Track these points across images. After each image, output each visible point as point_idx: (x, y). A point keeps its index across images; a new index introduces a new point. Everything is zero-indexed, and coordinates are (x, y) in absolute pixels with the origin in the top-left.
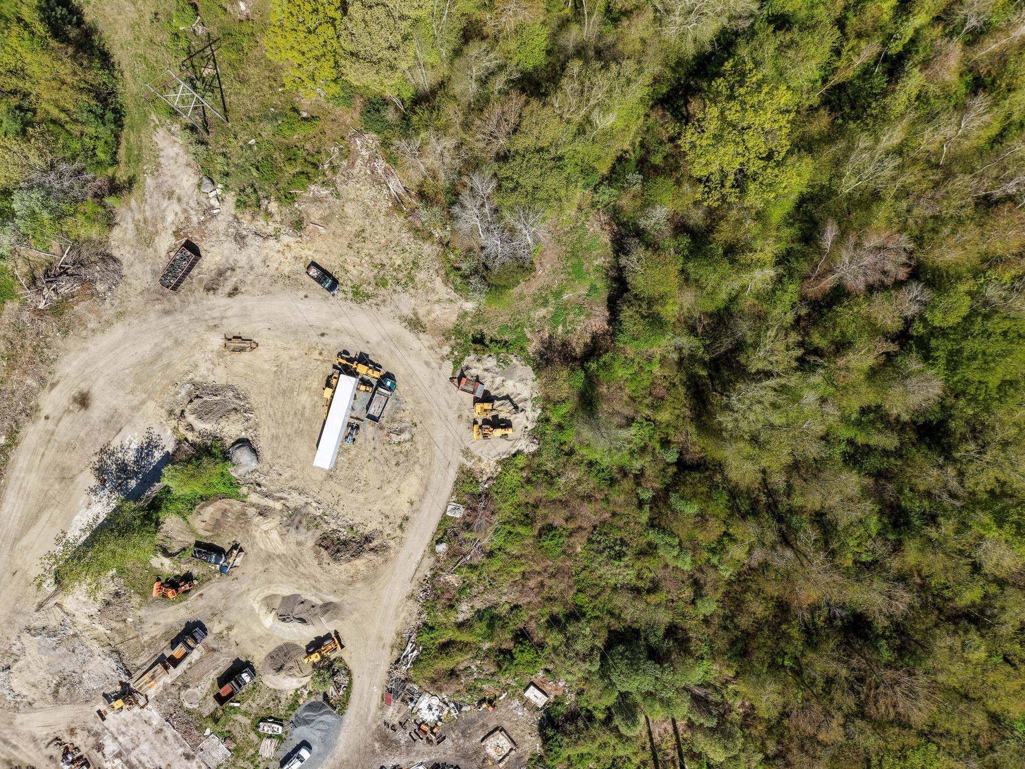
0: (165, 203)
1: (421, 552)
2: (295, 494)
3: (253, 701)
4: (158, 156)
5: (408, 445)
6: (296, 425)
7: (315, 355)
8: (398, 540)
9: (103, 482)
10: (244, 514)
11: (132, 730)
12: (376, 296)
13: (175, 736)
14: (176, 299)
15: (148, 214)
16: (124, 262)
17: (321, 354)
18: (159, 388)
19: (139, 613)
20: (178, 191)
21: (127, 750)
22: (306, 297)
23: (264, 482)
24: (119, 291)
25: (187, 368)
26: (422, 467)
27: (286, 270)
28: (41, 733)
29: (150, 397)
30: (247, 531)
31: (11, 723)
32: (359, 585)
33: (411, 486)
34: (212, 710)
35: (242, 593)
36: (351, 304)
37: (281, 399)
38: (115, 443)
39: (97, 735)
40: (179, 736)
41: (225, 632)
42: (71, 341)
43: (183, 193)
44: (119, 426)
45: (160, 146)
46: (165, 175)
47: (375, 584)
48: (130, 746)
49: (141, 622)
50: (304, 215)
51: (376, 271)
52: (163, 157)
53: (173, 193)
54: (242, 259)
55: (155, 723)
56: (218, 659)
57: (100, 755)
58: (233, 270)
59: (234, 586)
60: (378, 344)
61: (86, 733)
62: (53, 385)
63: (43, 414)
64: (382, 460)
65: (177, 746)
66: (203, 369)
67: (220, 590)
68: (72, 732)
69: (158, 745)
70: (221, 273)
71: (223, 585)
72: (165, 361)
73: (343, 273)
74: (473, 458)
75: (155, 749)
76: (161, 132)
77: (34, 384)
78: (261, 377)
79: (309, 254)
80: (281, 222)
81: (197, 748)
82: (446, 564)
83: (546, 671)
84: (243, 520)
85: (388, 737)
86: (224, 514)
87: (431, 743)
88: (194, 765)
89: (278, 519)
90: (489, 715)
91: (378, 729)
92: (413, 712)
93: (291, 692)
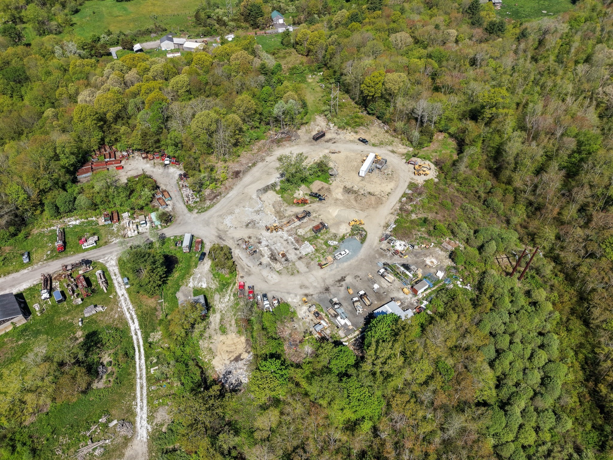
0: (316, 127)
1: (395, 202)
3: (326, 236)
4: (316, 119)
5: (390, 176)
7: (359, 155)
8: (386, 198)
12: (380, 146)
13: (292, 242)
14: (316, 143)
15: (310, 128)
16: (301, 136)
17: (361, 155)
19: (286, 208)
21: (271, 245)
22: (358, 144)
24: (298, 140)
26: (395, 181)
27: (352, 139)
28: (237, 237)
30: (330, 193)
31: (226, 233)
33: (392, 185)
34: (309, 236)
35: (326, 207)
36: (372, 147)
37: (347, 163)
39: (260, 239)
40: (294, 242)
41: (317, 216)
42: (280, 148)
43: (322, 125)
46: (317, 122)
47: (378, 209)
49: (286, 210)
50: (358, 131)
51: (380, 142)
53: (319, 125)
54: (338, 137)
55: (285, 238)
56: (313, 223)
57: (259, 245)
58: (335, 139)
59: (323, 205)
61: (255, 238)
62: (271, 156)
63: (266, 161)
64: (381, 178)
65: (292, 245)
67: (318, 206)
68: (250, 237)
70: (331, 139)
71: (319, 204)
73: (369, 141)
74: (414, 180)
76: (317, 116)
78: (340, 158)
79: (359, 137)
80: (351, 131)
81: (300, 246)
82: (406, 203)
83: (450, 239)
84: (329, 190)
85: (382, 253)
86: (322, 188)
87: (401, 257)
88: (298, 252)
89: (342, 190)
90: (426, 251)
91: (378, 250)
92: (393, 247)
93: (342, 235)
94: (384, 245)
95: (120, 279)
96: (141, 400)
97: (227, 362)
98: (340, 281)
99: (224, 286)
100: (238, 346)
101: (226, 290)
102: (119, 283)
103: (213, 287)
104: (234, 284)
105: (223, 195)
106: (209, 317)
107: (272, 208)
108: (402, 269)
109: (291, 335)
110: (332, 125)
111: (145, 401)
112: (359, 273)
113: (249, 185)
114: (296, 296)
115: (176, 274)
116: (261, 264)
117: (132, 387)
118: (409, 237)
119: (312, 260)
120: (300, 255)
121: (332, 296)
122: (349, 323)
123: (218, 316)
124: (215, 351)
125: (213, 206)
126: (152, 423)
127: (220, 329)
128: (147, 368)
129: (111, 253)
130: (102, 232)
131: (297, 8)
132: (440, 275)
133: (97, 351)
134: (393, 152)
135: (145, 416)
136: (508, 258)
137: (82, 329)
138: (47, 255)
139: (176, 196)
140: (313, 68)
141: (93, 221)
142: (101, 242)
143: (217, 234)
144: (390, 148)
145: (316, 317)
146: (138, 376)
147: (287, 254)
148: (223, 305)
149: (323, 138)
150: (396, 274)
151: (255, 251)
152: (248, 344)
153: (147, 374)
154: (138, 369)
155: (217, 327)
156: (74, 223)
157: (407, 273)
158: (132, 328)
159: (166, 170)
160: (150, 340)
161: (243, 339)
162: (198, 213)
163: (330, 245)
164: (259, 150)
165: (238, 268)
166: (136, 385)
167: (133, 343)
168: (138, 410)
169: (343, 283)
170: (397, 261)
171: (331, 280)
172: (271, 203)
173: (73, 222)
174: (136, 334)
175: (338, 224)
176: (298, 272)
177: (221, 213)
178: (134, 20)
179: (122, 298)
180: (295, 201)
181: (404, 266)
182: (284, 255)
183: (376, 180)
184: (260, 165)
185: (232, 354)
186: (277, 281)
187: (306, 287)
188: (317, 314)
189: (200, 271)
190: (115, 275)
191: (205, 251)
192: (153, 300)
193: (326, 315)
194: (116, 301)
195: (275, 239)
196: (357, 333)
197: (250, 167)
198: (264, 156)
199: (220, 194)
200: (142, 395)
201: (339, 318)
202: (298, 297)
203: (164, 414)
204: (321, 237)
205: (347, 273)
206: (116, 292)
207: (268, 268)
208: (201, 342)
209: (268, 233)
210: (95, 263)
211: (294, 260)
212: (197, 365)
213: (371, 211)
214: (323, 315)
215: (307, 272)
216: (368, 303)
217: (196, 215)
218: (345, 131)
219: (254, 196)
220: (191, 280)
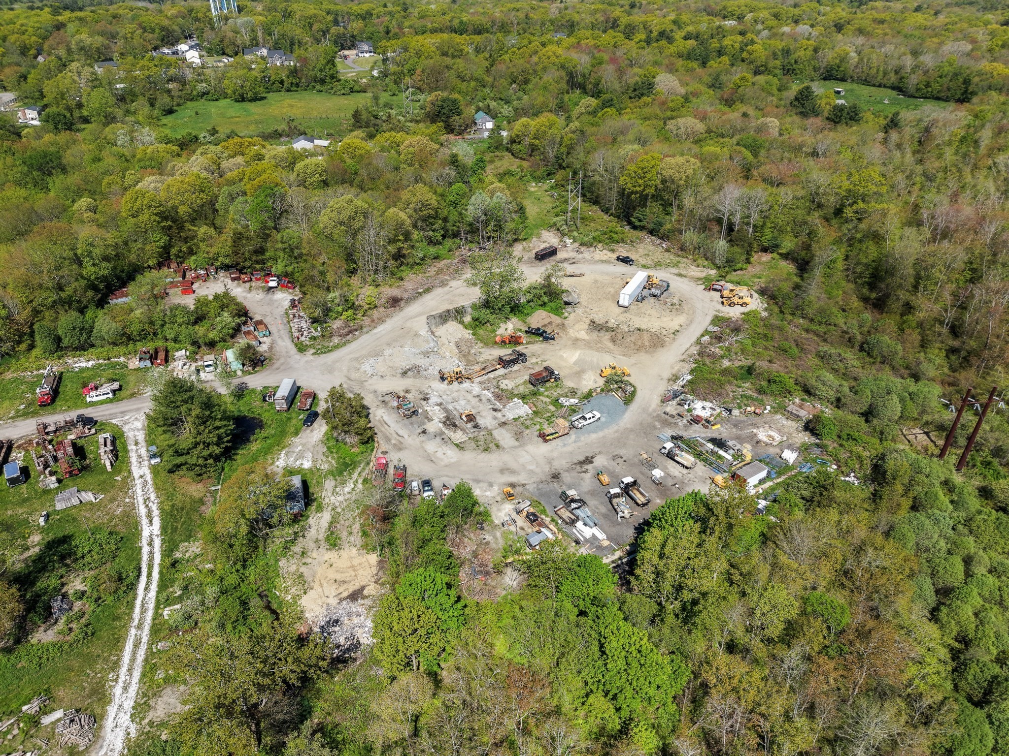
0: (541, 243)
3: (555, 391)
4: (541, 235)
5: (677, 306)
6: (604, 296)
8: (672, 338)
10: (563, 324)
12: (656, 268)
14: (540, 264)
15: (530, 245)
20: (548, 241)
21: (447, 402)
26: (687, 314)
27: (604, 259)
28: (382, 389)
30: (564, 330)
31: (362, 384)
33: (681, 319)
34: (521, 392)
35: (556, 350)
37: (595, 289)
39: (426, 394)
40: (492, 399)
41: (540, 362)
43: (551, 242)
46: (543, 238)
47: (655, 354)
48: (450, 401)
50: (616, 249)
52: (543, 235)
53: (545, 242)
54: (580, 256)
55: (474, 392)
57: (424, 403)
58: (573, 258)
61: (418, 393)
63: (449, 286)
64: (660, 309)
65: (488, 404)
67: (540, 347)
68: (407, 391)
70: (566, 259)
76: (544, 231)
80: (603, 249)
81: (504, 406)
82: (711, 344)
83: (802, 400)
84: (562, 326)
85: (667, 420)
86: (550, 323)
87: (706, 427)
88: (499, 415)
89: (586, 327)
90: (757, 420)
91: (658, 416)
92: (689, 411)
93: (586, 390)
94: (672, 407)
95: (143, 452)
96: (130, 670)
97: (333, 601)
98: (582, 463)
99: (345, 467)
100: (361, 572)
101: (350, 474)
102: (139, 456)
103: (325, 467)
104: (368, 464)
105: (365, 330)
106: (308, 517)
107: (454, 348)
108: (710, 446)
109: (475, 554)
110: (569, 241)
111: (137, 674)
112: (622, 452)
113: (416, 317)
114: (491, 485)
115: (255, 446)
116: (424, 432)
117: (117, 642)
118: (719, 395)
119: (527, 427)
120: (504, 419)
121: (564, 488)
122: (601, 536)
123: (326, 517)
124: (310, 579)
125: (345, 344)
126: (142, 719)
127: (327, 539)
128: (157, 607)
129: (138, 410)
130: (132, 378)
131: (516, 110)
132: (790, 456)
133: (62, 571)
134: (680, 275)
135: (129, 704)
136: (927, 434)
137: (42, 530)
138: (18, 411)
139: (279, 331)
140: (538, 174)
141: (118, 363)
142: (123, 393)
144: (675, 271)
145: (532, 522)
146: (136, 623)
147: (478, 418)
148: (340, 498)
149: (553, 258)
150: (698, 455)
151: (415, 413)
152: (381, 568)
153: (154, 619)
154: (137, 610)
155: (321, 537)
156: (84, 365)
157: (721, 452)
158: (146, 533)
159: (270, 296)
160: (178, 555)
161: (373, 558)
162: (314, 354)
163: (562, 406)
164: (440, 271)
165: (379, 438)
166: (125, 639)
167: (139, 560)
168: (118, 690)
169: (589, 467)
170: (697, 433)
171: (564, 462)
172: (454, 340)
173: (82, 363)
174: (150, 544)
175: (579, 374)
176: (498, 446)
177: (357, 355)
178: (257, 122)
179: (138, 482)
180: (498, 339)
181: (713, 441)
182: (471, 418)
183: (653, 312)
184: (438, 291)
185: (345, 586)
186: (453, 460)
187: (513, 472)
188: (533, 518)
189: (304, 441)
190: (136, 444)
191: (317, 410)
192: (200, 486)
193: (553, 520)
194: (127, 485)
195: (455, 395)
196: (618, 554)
197: (420, 294)
198: (446, 280)
199: (361, 328)
200: (133, 659)
201: (579, 524)
202: (496, 488)
203: (172, 701)
204: (546, 393)
205: (597, 450)
206: (130, 472)
207: (438, 439)
208: (282, 563)
209: (444, 386)
210: (102, 424)
211: (490, 427)
212: (268, 607)
213: (643, 357)
214: (547, 520)
215: (515, 447)
216: (641, 499)
217: (312, 357)
218: (592, 249)
219: (424, 331)
220: (282, 455)
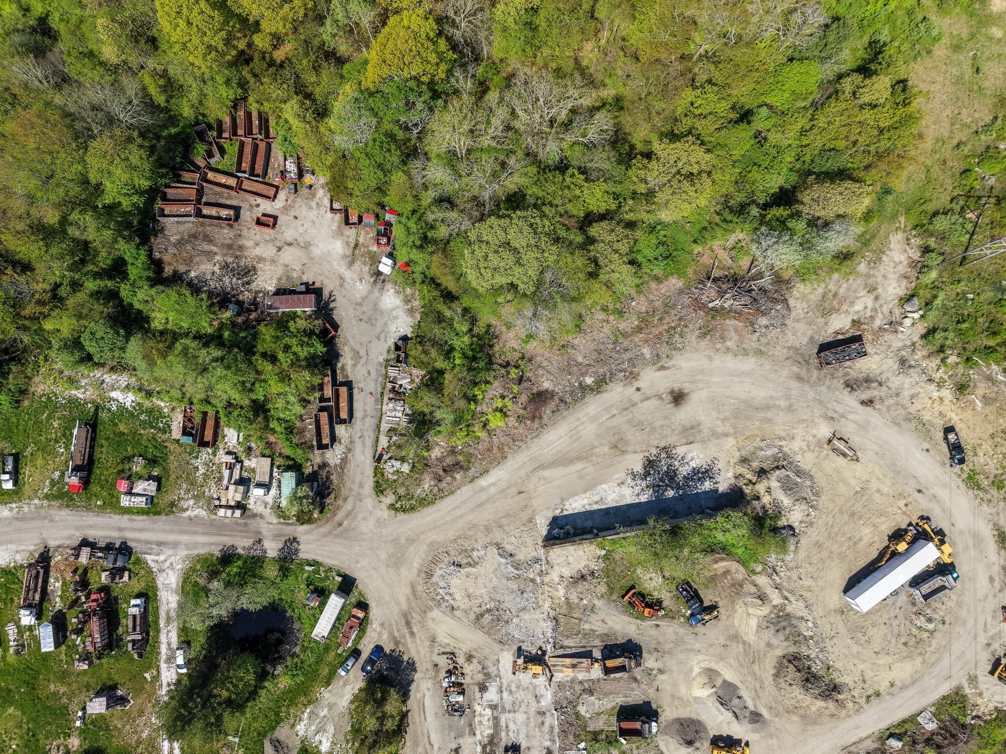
0: (863, 293)
1: (869, 732)
2: (801, 604)
3: (638, 748)
4: (884, 253)
5: (926, 635)
6: (844, 549)
7: (901, 503)
8: (857, 707)
9: (647, 474)
10: (741, 586)
11: (520, 695)
12: (986, 492)
13: (552, 728)
14: (815, 373)
15: (841, 291)
16: (793, 314)
17: (906, 505)
18: (748, 433)
19: (596, 602)
20: (880, 291)
21: (503, 708)
22: (927, 450)
23: (782, 574)
24: (774, 333)
25: (783, 434)
26: (924, 662)
27: (926, 417)
28: (443, 639)
29: (735, 435)
30: (733, 602)
31: (425, 612)
32: (795, 718)
33: (903, 671)
34: (598, 729)
35: (692, 650)
36: (961, 484)
37: (846, 517)
38: (680, 451)
39: (488, 676)
40: (556, 730)
41: (655, 672)
42: (704, 343)
43: (883, 295)
44: (692, 439)
45: (892, 246)
46: (879, 271)
47: (809, 728)
48: (508, 707)
49: (593, 610)
50: (972, 384)
51: (1000, 472)
52: (887, 255)
53: (875, 289)
54: (896, 382)
55: (543, 703)
56: (633, 690)
57: (478, 695)
58: (880, 384)
59: (690, 639)
60: (961, 532)
61: (480, 667)
62: (663, 368)
63: (637, 384)
64: (896, 631)
65: (547, 737)
66: (796, 445)
67: (676, 634)
68: (469, 658)
69: (532, 724)
70: (868, 380)
71: (682, 631)
72: (769, 415)
73: (972, 454)
74: (976, 688)
75: (527, 725)
76: (900, 236)
77: (648, 356)
78: (842, 489)
79: (955, 418)
80: (950, 377)
89: (766, 611)
105: (472, 472)
110: (912, 313)
125: (434, 500)
129: (175, 545)
130: (173, 462)
137: (81, 732)
138: (52, 483)
139: (365, 416)
142: (162, 499)
143: (404, 607)
149: (847, 363)
151: (462, 708)
156: (121, 397)
159: (375, 295)
162: (392, 507)
165: (409, 736)
172: (569, 575)
173: (120, 392)
184: (614, 394)
189: (332, 700)
191: (360, 647)
194: (154, 692)
198: (643, 359)
199: (466, 465)
206: (158, 671)
210: (137, 561)
217: (385, 514)
218: (934, 363)
219: (539, 531)
220: (306, 715)
